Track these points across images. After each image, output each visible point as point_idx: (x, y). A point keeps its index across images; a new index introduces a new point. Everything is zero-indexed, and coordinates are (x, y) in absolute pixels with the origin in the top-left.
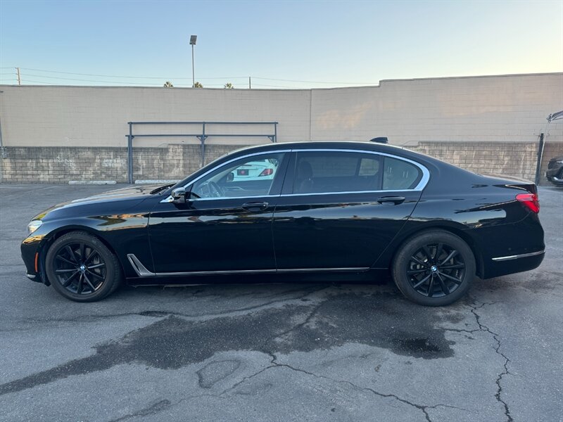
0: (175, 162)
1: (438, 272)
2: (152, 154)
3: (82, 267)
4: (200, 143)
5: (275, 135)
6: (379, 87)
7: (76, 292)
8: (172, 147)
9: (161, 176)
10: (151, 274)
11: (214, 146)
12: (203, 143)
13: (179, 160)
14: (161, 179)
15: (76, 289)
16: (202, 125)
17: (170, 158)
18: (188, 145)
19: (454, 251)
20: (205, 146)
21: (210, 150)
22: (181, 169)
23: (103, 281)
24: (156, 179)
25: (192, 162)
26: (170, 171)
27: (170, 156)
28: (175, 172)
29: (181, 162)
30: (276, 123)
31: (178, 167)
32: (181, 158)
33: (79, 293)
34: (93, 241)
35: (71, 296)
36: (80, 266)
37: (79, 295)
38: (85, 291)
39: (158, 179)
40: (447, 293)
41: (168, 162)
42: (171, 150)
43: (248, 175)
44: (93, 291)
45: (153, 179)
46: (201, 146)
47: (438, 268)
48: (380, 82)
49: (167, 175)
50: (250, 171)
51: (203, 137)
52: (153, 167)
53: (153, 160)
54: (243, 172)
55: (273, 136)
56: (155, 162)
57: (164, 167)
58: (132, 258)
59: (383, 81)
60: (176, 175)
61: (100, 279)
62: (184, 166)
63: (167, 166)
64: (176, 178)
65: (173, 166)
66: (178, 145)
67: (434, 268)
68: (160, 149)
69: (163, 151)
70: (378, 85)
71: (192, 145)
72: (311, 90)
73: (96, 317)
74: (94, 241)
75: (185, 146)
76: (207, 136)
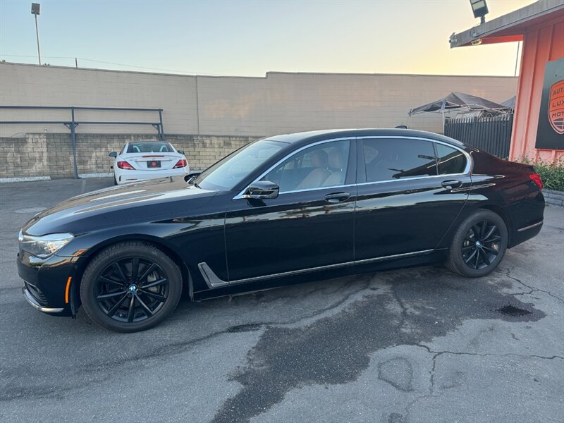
0: (37, 155)
1: (481, 246)
2: (4, 145)
3: (133, 288)
4: (69, 131)
5: (161, 124)
6: (265, 78)
7: (126, 320)
8: (31, 136)
9: (18, 172)
10: (225, 283)
11: (87, 136)
12: (73, 131)
13: (43, 152)
14: (19, 176)
15: (124, 317)
16: (71, 111)
17: (30, 150)
18: (54, 134)
19: (494, 227)
20: (76, 135)
21: (82, 139)
22: (45, 163)
23: (164, 300)
24: (11, 177)
25: (60, 154)
26: (30, 165)
27: (29, 148)
28: (37, 167)
29: (45, 155)
30: (160, 111)
31: (41, 160)
32: (45, 150)
33: (131, 320)
34: (153, 253)
35: (121, 326)
36: (128, 287)
37: (131, 324)
38: (137, 317)
39: (15, 176)
40: (488, 263)
41: (27, 155)
42: (30, 141)
43: (160, 167)
44: (149, 315)
45: (7, 177)
46: (70, 135)
47: (481, 243)
48: (267, 73)
49: (26, 172)
50: (162, 163)
51: (72, 125)
52: (7, 163)
53: (6, 153)
54: (154, 164)
55: (158, 124)
56: (9, 155)
57: (21, 161)
58: (203, 267)
59: (270, 73)
60: (38, 170)
61: (159, 298)
62: (49, 159)
63: (26, 160)
64: (40, 174)
65: (34, 159)
66: (40, 134)
67: (478, 243)
68: (14, 139)
69: (20, 142)
70: (265, 76)
71: (59, 135)
72: (197, 77)
73: (181, 346)
74: (155, 252)
75: (48, 136)
76: (77, 123)
